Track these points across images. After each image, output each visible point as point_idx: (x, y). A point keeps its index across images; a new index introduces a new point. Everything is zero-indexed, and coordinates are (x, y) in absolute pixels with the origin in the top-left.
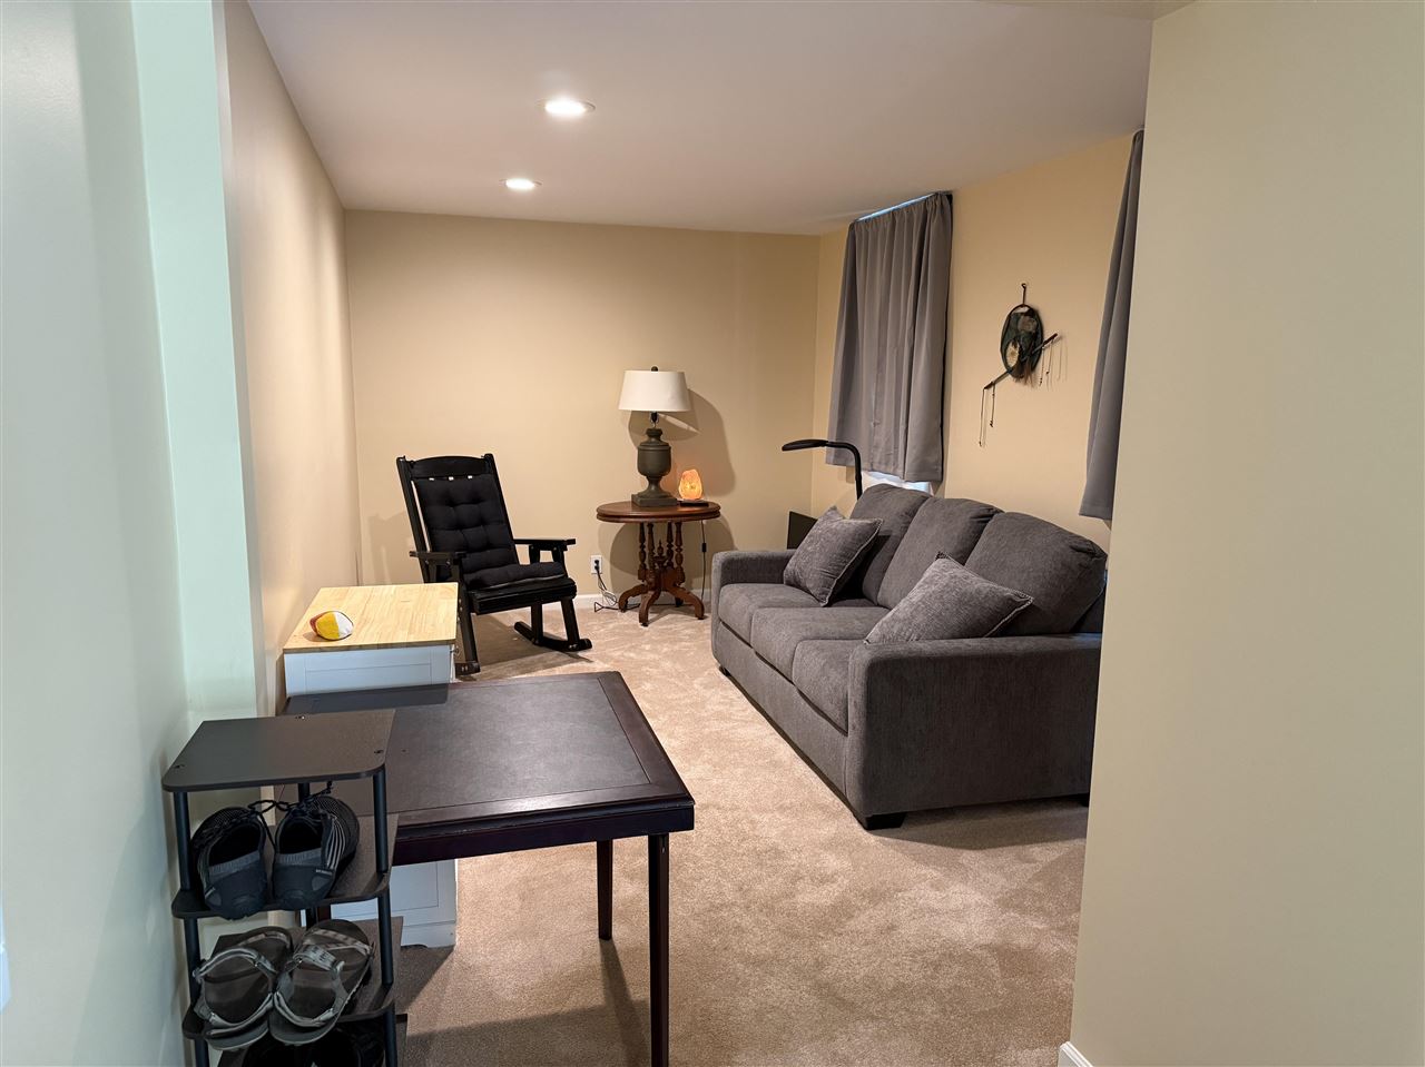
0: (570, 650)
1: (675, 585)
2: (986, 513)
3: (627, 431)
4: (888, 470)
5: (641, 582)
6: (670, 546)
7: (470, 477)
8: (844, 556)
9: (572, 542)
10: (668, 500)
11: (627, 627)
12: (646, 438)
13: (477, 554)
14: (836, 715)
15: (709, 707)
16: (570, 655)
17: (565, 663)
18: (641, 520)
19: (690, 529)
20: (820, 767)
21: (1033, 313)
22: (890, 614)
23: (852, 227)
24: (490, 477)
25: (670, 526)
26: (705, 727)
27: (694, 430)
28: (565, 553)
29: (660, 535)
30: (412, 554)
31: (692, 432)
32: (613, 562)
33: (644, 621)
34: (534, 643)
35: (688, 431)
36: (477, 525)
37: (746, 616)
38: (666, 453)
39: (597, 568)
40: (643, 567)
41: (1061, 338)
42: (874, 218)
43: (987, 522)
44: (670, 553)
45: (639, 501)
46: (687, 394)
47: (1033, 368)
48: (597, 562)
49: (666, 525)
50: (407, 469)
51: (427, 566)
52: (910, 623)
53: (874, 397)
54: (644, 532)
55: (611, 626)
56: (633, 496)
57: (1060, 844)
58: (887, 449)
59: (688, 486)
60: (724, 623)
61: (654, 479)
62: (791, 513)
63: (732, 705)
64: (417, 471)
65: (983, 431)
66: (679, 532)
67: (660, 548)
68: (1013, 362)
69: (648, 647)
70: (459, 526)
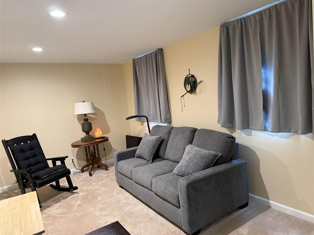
0: (71, 191)
1: (98, 162)
2: (194, 130)
3: (77, 120)
4: (155, 121)
5: (87, 163)
6: (95, 151)
7: (29, 142)
8: (153, 147)
9: (67, 157)
10: (93, 138)
11: (85, 178)
12: (83, 122)
13: (34, 166)
14: (175, 202)
15: (122, 202)
16: (71, 192)
17: (70, 195)
18: (85, 146)
19: (100, 145)
20: (168, 218)
21: (193, 76)
22: (179, 164)
23: (133, 60)
24: (35, 141)
25: (94, 146)
26: (124, 210)
27: (97, 117)
28: (65, 161)
29: (91, 148)
30: (11, 171)
31: (96, 118)
32: (77, 158)
33: (91, 175)
34: (57, 190)
35: (95, 118)
36: (33, 157)
37: (129, 171)
38: (90, 125)
39: (73, 161)
40: (87, 158)
41: (203, 82)
42: (140, 57)
43: (195, 132)
44: (95, 153)
45: (83, 140)
46: (94, 108)
47: (195, 90)
48: (72, 159)
49: (93, 146)
50: (6, 143)
51: (17, 175)
52: (188, 167)
53: (147, 103)
54: (87, 149)
55: (81, 179)
56: (81, 138)
57: (245, 225)
58: (154, 116)
59: (98, 133)
60: (120, 173)
61: (87, 133)
62: (126, 135)
63: (128, 199)
64: (9, 143)
65: (182, 108)
66: (97, 147)
67: (92, 152)
68: (189, 89)
69: (95, 184)
70: (27, 158)
